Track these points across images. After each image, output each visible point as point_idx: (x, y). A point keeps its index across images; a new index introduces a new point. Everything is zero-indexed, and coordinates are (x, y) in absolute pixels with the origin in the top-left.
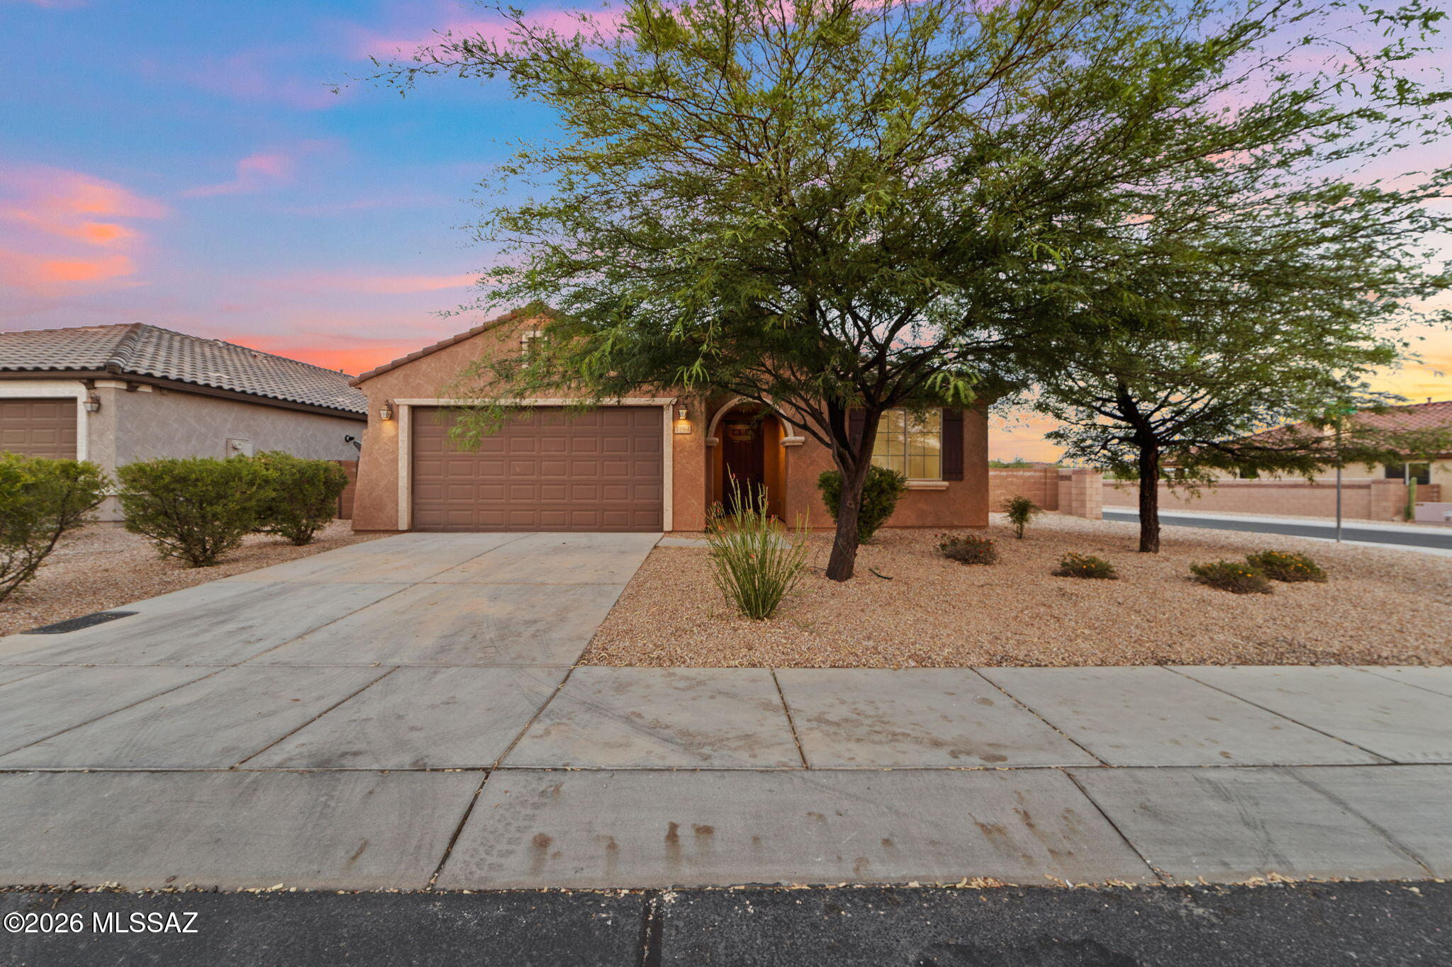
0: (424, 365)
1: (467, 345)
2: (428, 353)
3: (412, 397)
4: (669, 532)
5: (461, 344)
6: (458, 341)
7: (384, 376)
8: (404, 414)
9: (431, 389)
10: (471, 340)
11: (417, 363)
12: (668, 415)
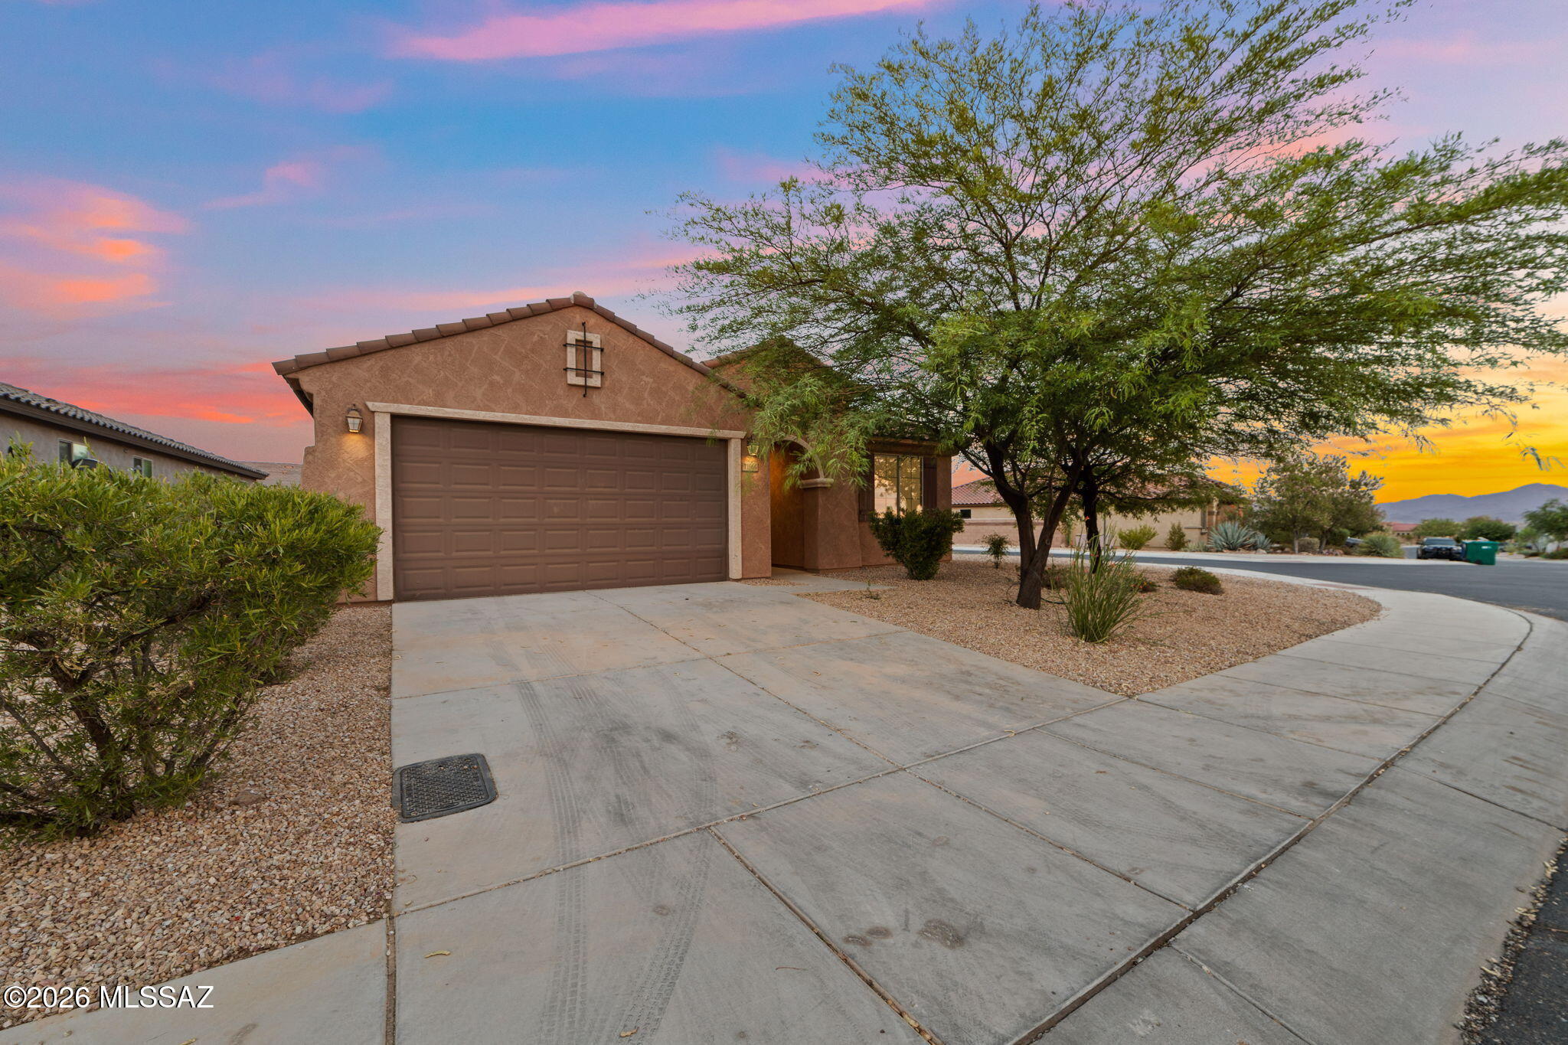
0: (417, 355)
1: (486, 336)
2: (421, 339)
3: (395, 401)
4: (737, 580)
5: (476, 333)
6: (470, 328)
7: (344, 363)
8: (383, 424)
9: (429, 392)
10: (492, 331)
11: (403, 351)
12: (734, 448)
